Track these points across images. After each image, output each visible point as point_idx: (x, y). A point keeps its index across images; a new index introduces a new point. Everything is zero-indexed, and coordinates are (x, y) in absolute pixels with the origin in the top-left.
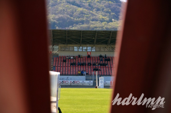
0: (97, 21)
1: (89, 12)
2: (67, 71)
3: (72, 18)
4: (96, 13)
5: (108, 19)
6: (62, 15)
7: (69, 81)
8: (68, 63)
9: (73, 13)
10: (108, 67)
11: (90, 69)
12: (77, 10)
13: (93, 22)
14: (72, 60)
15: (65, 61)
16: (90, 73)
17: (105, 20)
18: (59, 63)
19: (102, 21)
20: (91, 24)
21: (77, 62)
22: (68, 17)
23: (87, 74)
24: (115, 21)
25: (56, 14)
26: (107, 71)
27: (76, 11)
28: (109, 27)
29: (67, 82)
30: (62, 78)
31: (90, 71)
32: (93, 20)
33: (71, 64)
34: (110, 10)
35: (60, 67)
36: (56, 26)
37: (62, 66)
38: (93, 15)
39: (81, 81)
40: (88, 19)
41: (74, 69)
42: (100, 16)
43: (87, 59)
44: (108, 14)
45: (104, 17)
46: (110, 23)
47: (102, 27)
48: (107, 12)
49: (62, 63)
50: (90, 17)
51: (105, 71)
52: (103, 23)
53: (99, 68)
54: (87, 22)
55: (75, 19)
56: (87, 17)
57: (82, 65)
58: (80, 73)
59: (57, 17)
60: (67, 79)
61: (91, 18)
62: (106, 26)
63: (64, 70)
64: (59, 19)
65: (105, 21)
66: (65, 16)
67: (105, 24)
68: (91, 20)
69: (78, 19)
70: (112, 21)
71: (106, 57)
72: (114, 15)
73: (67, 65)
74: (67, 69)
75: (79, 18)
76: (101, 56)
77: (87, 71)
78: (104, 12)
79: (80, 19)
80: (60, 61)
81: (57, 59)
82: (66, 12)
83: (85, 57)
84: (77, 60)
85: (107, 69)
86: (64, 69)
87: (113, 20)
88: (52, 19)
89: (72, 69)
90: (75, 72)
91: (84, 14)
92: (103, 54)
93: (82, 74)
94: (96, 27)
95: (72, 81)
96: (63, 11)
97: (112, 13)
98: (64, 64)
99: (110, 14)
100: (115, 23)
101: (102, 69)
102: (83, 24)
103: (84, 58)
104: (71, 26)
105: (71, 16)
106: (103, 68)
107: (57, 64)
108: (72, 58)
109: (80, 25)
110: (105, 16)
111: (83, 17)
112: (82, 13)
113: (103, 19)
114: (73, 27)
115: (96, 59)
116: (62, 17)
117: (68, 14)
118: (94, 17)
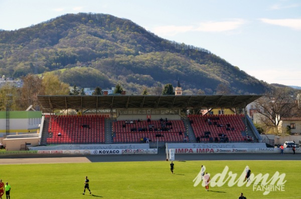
0: (122, 53)
1: (113, 44)
2: (128, 137)
3: (94, 51)
4: (121, 45)
5: (134, 52)
6: (83, 48)
7: (133, 150)
8: (128, 129)
9: (95, 45)
10: (171, 133)
11: (152, 135)
12: (100, 42)
13: (118, 56)
14: (132, 125)
15: (124, 126)
16: (152, 139)
17: (131, 52)
18: (119, 128)
19: (128, 54)
20: (116, 57)
21: (137, 127)
22: (90, 50)
23: (149, 140)
24: (142, 54)
25: (75, 46)
26: (171, 137)
27: (98, 43)
28: (136, 61)
29: (130, 151)
30: (125, 147)
31: (152, 137)
32: (118, 53)
33: (132, 130)
34: (136, 42)
35: (121, 133)
36: (76, 60)
37: (122, 132)
38: (117, 47)
39: (145, 150)
40: (113, 52)
41: (136, 135)
42: (125, 48)
43: (147, 123)
44: (134, 46)
45: (129, 50)
46: (137, 57)
47: (128, 61)
48: (133, 44)
49: (122, 128)
50: (114, 49)
51: (168, 137)
52: (130, 57)
53: (162, 134)
54: (112, 55)
55: (98, 52)
56: (111, 50)
57: (144, 130)
58: (142, 139)
59: (77, 50)
60: (130, 147)
61: (116, 50)
62: (132, 60)
63: (125, 137)
64: (79, 52)
65: (131, 54)
66: (86, 48)
67: (131, 57)
68: (115, 53)
69: (100, 52)
70: (138, 54)
71: (167, 121)
72: (140, 47)
73: (127, 131)
74: (128, 135)
75: (102, 50)
76: (161, 120)
77: (149, 137)
78: (129, 43)
79: (103, 52)
80: (119, 126)
81: (116, 124)
82: (87, 45)
83: (145, 121)
84: (137, 124)
85: (170, 135)
86: (125, 135)
87: (140, 52)
88: (72, 52)
89: (133, 135)
90: (137, 139)
91: (108, 46)
92: (164, 118)
93: (145, 141)
94: (122, 61)
95: (136, 150)
96: (83, 43)
97: (138, 45)
98: (124, 130)
99: (136, 46)
100: (142, 56)
101: (165, 135)
102: (107, 57)
103: (144, 123)
104: (93, 60)
105: (93, 48)
106: (166, 133)
107: (116, 130)
108: (131, 122)
109: (103, 58)
110: (131, 48)
111: (106, 49)
112: (105, 45)
113: (128, 51)
114: (96, 61)
115: (157, 123)
116: (83, 50)
117: (89, 46)
118: (119, 49)
